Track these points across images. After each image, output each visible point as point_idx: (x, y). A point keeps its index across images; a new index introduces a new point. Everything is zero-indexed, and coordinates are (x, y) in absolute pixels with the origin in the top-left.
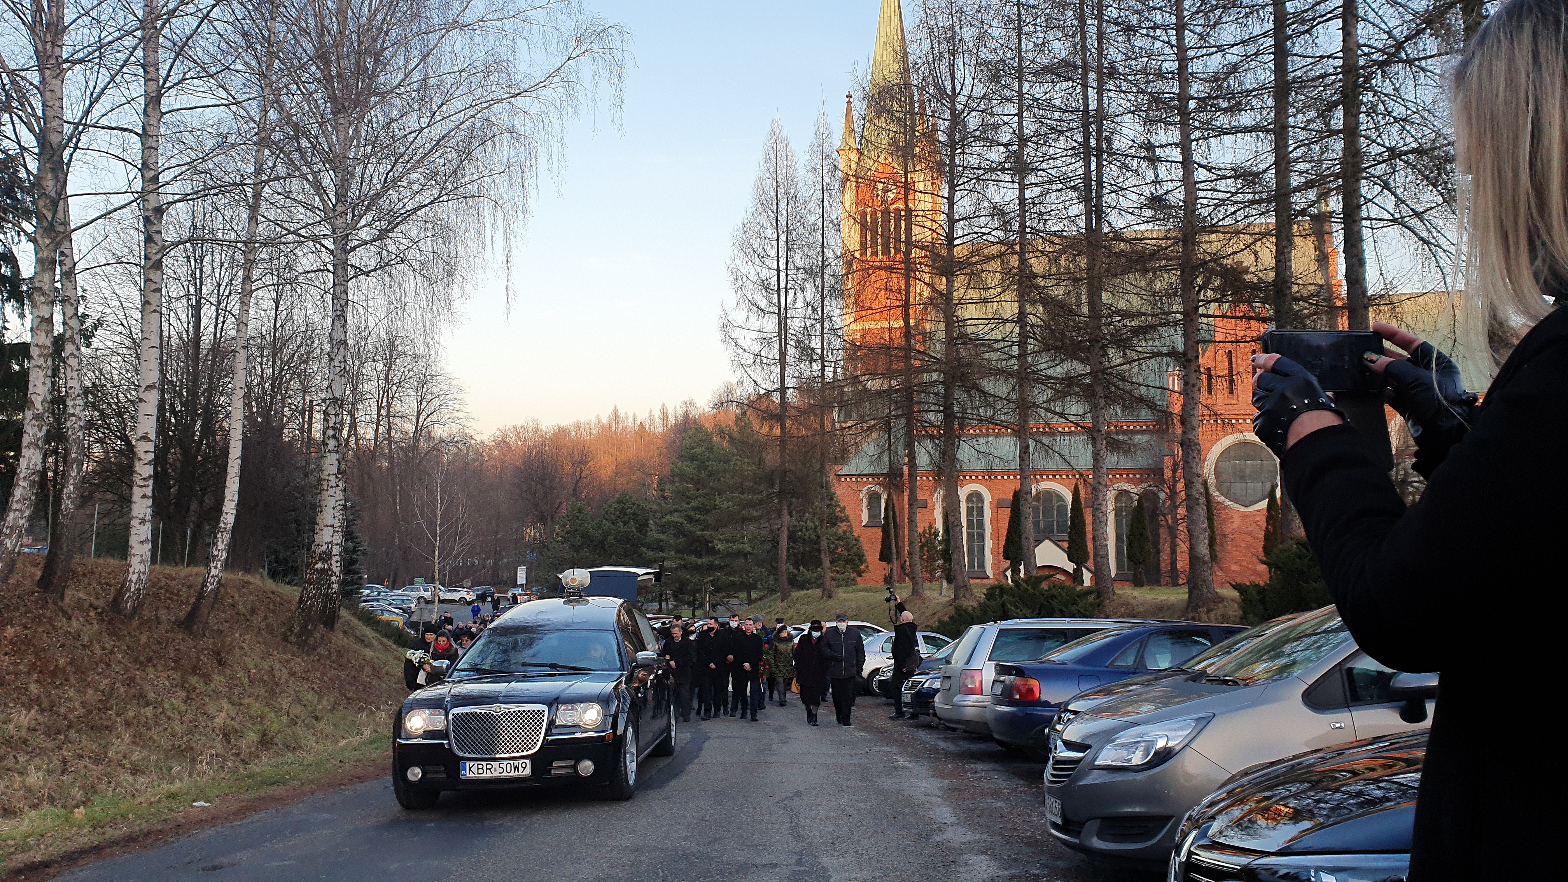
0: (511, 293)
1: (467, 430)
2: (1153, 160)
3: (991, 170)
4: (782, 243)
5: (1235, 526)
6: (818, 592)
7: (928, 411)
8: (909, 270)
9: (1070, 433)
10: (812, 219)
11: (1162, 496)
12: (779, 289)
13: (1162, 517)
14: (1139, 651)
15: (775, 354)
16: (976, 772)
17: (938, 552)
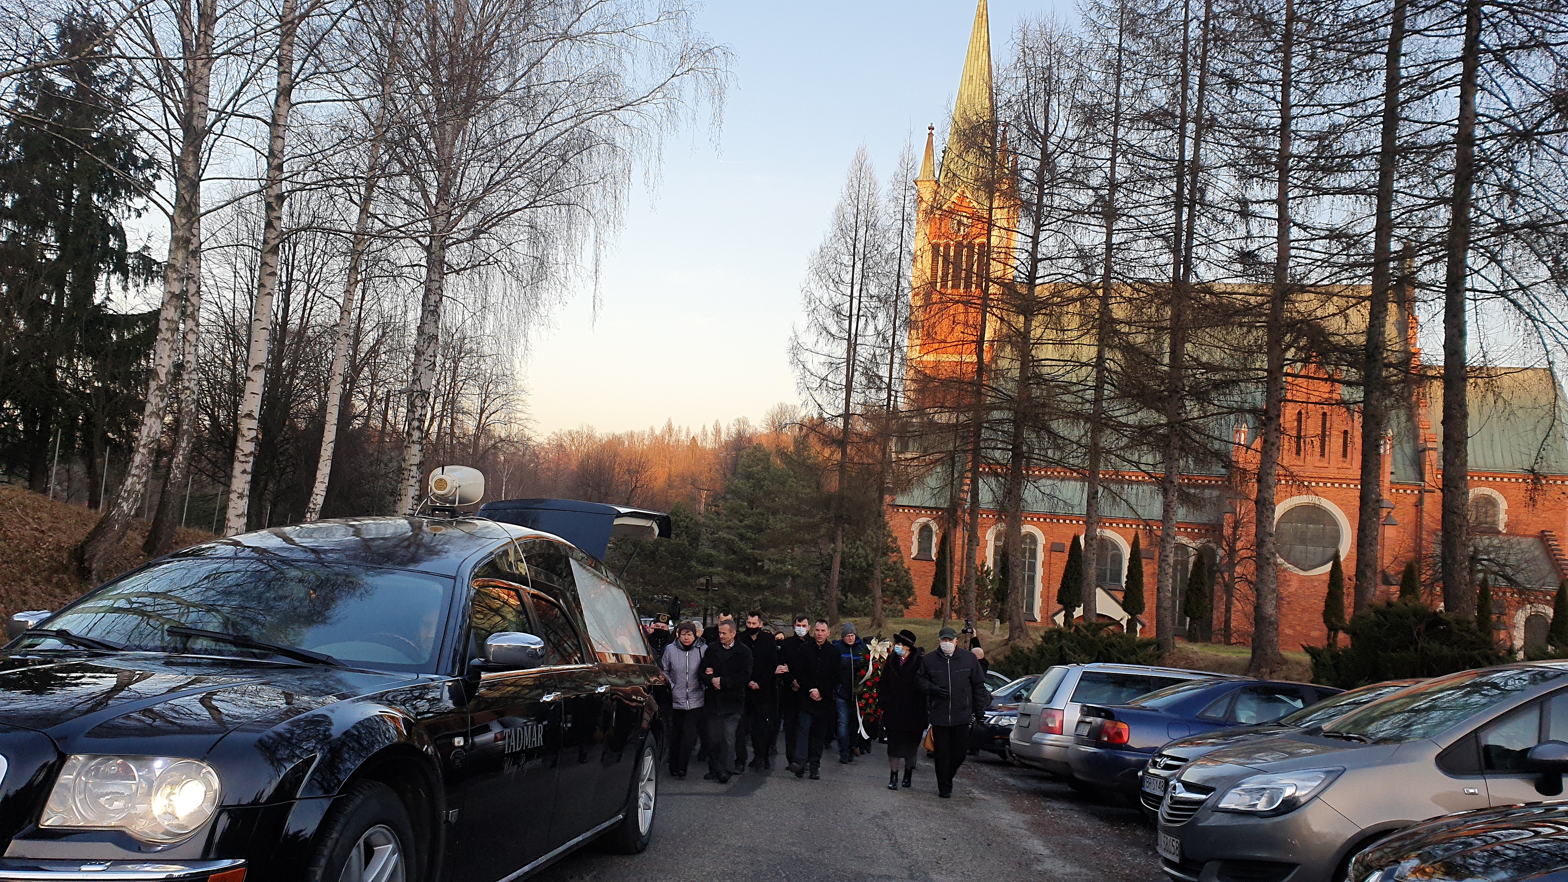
0: (598, 301)
1: (527, 432)
2: (1245, 214)
3: (1079, 212)
4: (858, 269)
5: (1292, 589)
6: (867, 620)
7: (994, 448)
8: (984, 307)
9: (1138, 482)
10: (889, 248)
11: (1221, 552)
12: (851, 315)
13: (1218, 575)
14: (1230, 702)
15: (842, 379)
16: (1054, 810)
17: (988, 591)
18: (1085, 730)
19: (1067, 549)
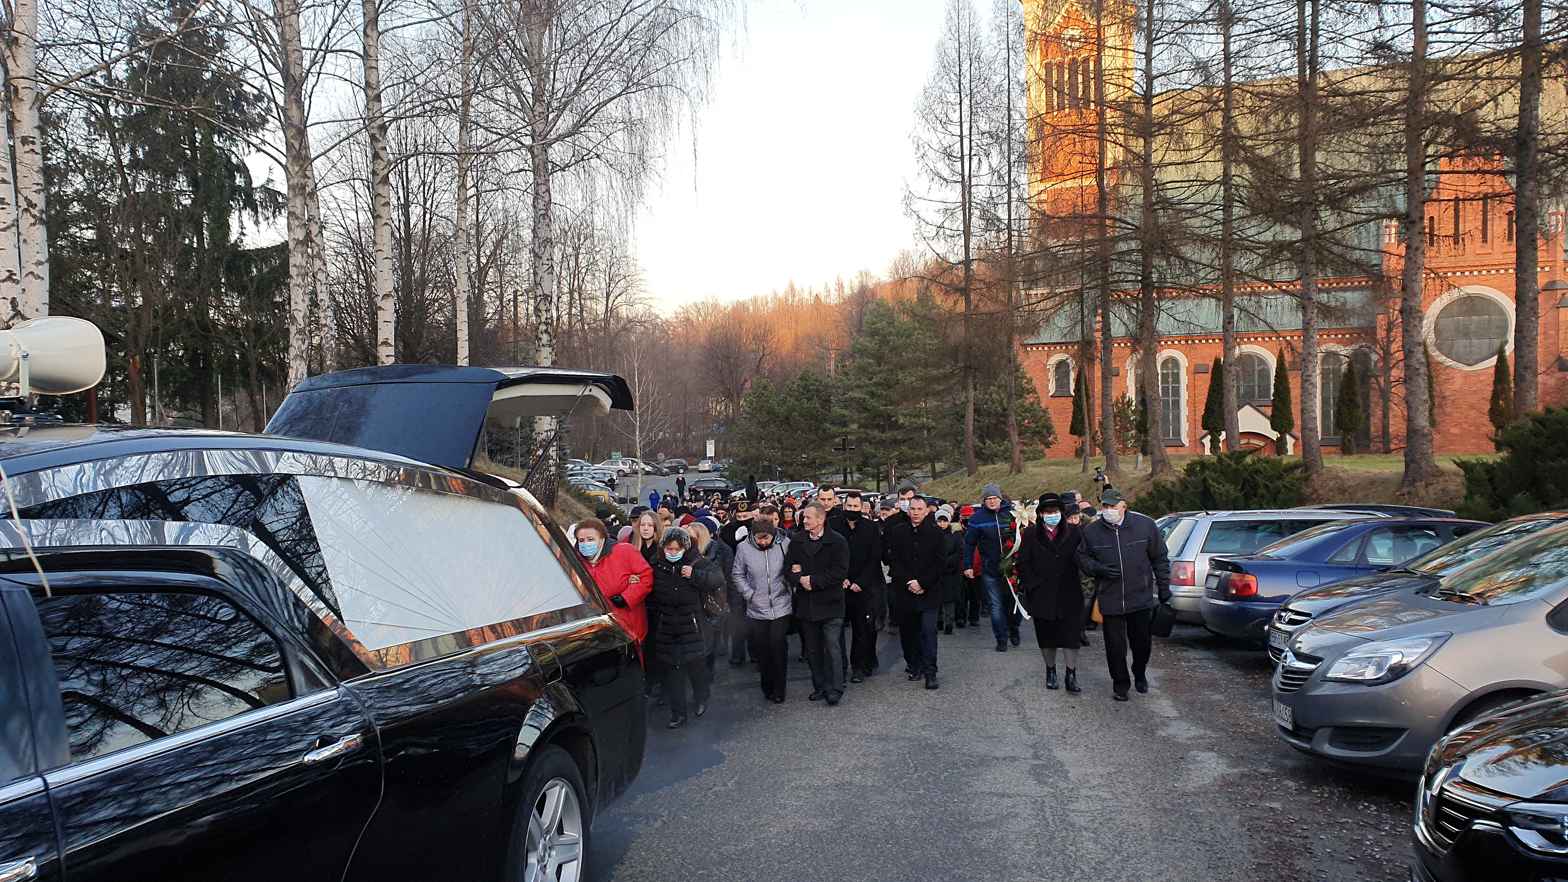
1: (654, 311)
3: (1193, 22)
4: (965, 107)
5: (1456, 387)
6: (1006, 466)
8: (1102, 132)
10: (997, 79)
11: (1374, 357)
12: (962, 156)
13: (1373, 380)
14: (1360, 547)
15: (959, 225)
16: (1189, 661)
17: (1131, 422)
18: (1214, 583)
19: (1210, 370)
